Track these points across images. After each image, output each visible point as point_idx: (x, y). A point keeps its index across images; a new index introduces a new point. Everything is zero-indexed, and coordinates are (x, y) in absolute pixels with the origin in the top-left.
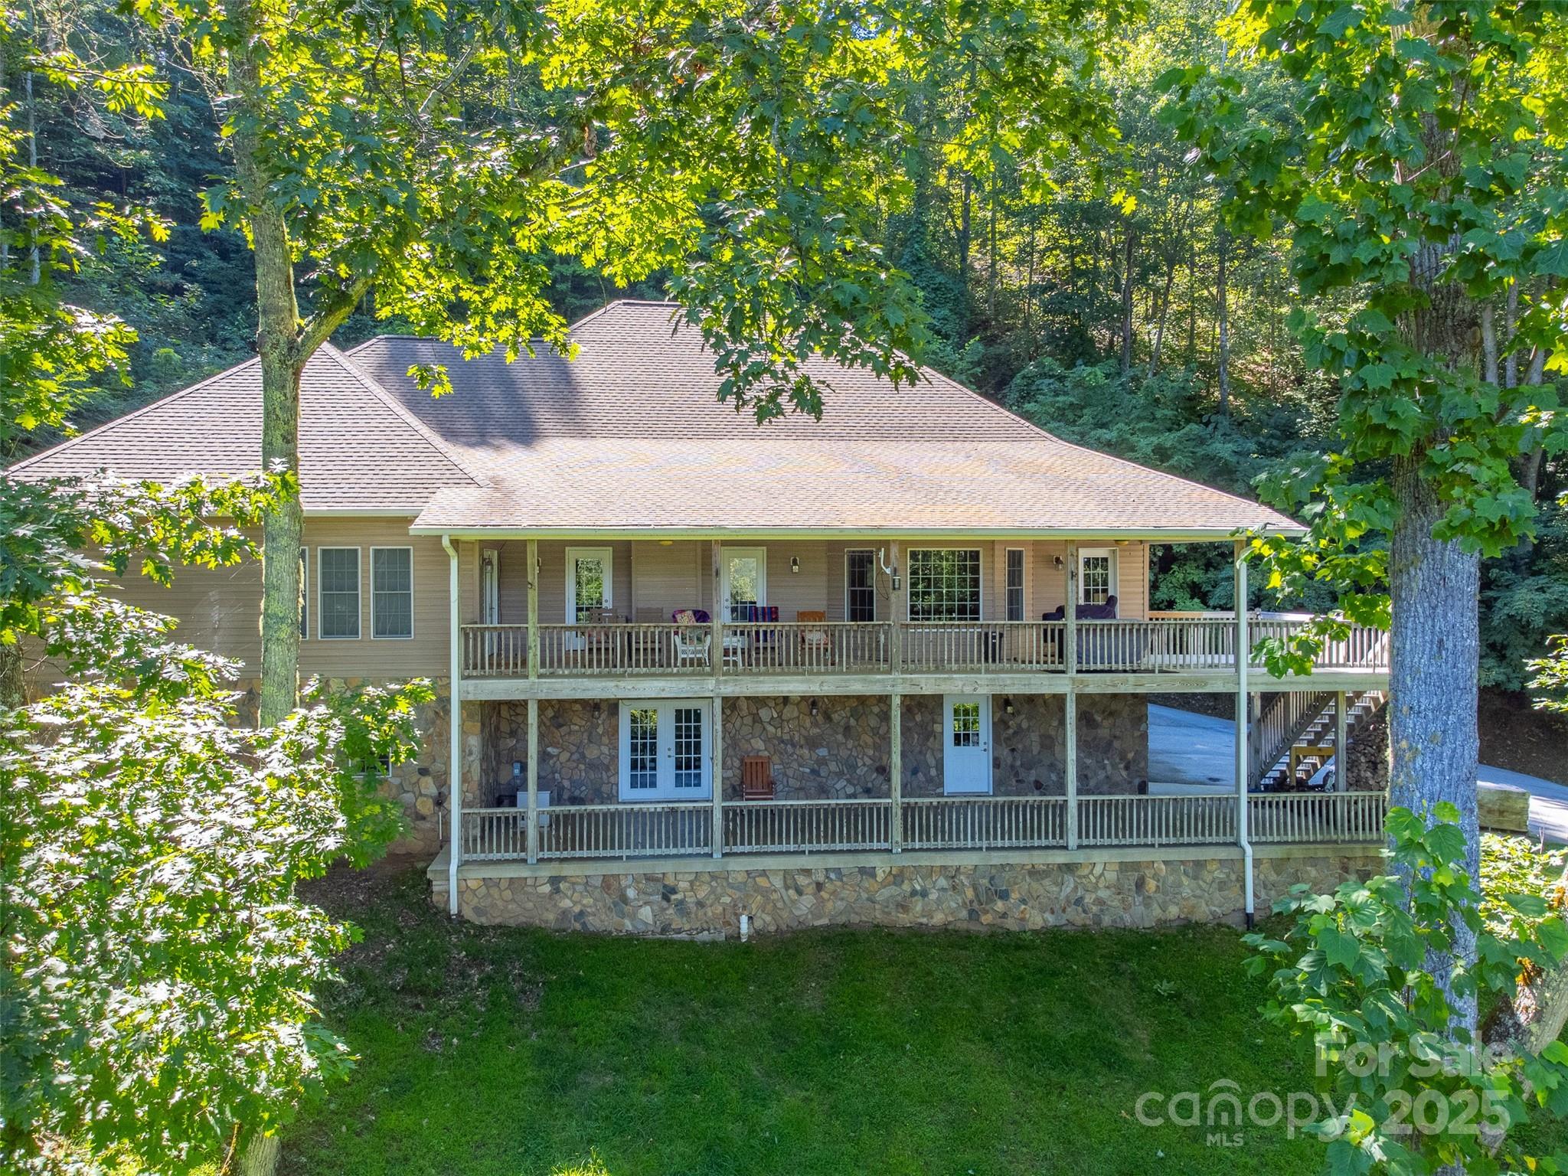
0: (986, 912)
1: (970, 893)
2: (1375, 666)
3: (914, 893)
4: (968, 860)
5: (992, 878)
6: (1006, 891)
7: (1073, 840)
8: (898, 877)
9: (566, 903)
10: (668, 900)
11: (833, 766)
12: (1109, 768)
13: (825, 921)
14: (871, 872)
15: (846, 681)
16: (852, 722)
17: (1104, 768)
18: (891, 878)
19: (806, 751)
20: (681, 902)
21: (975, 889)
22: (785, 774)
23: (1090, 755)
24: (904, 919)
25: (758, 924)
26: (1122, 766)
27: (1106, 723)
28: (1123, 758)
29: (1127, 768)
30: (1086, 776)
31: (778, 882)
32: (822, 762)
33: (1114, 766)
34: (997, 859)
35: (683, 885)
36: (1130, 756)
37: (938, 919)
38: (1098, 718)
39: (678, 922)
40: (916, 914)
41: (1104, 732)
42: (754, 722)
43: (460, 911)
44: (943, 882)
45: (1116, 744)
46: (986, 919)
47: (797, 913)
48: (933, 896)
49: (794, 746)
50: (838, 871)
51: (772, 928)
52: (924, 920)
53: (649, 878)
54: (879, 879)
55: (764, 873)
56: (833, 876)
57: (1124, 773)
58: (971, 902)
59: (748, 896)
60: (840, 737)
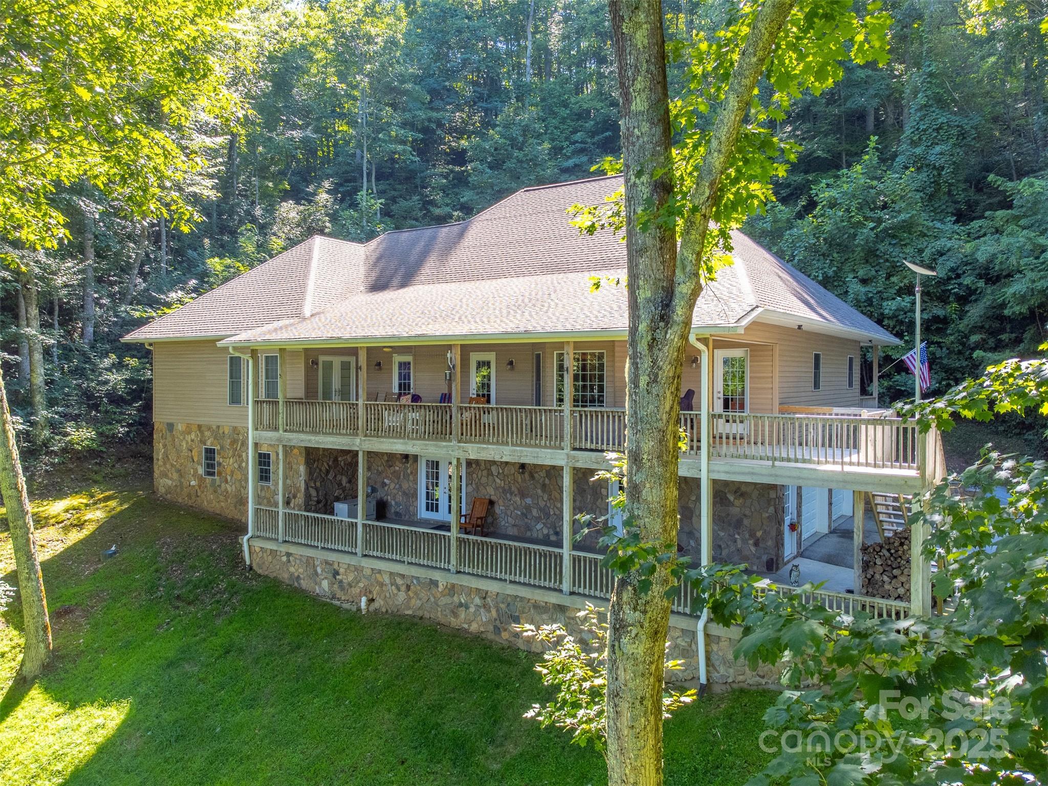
0: (505, 630)
1: (494, 613)
2: (843, 463)
3: (461, 605)
4: (493, 587)
5: (509, 605)
6: (518, 617)
7: (566, 586)
8: (452, 590)
9: (292, 569)
10: (335, 577)
11: (535, 512)
12: (739, 542)
13: (410, 612)
14: (434, 583)
15: (426, 445)
16: (547, 481)
17: (735, 541)
18: (447, 591)
19: (518, 499)
20: (341, 582)
21: (497, 611)
22: (506, 514)
23: (723, 529)
24: (454, 622)
25: (376, 605)
26: (751, 542)
27: (737, 503)
28: (752, 535)
29: (756, 544)
30: (720, 546)
31: (386, 579)
32: (528, 508)
33: (744, 541)
34: (511, 590)
35: (342, 571)
36: (759, 534)
37: (474, 627)
38: (731, 498)
39: (339, 594)
40: (460, 621)
41: (735, 511)
42: (488, 475)
43: (251, 563)
44: (477, 601)
45: (746, 522)
46: (505, 635)
47: (397, 603)
48: (472, 610)
49: (511, 494)
50: (417, 578)
51: (384, 610)
52: (466, 626)
53: (327, 563)
54: (440, 590)
55: (380, 572)
56: (415, 582)
57: (753, 549)
58: (496, 620)
59: (372, 585)
60: (539, 491)
